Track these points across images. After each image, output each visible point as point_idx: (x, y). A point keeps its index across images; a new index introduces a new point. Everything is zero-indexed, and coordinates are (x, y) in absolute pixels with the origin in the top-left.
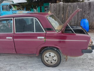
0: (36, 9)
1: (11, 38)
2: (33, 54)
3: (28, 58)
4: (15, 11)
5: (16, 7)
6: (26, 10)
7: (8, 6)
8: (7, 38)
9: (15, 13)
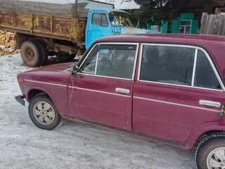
0: (160, 25)
1: (128, 91)
2: (177, 142)
3: (153, 148)
4: (119, 28)
5: (120, 18)
6: (141, 27)
7: (105, 14)
8: (117, 89)
9: (119, 31)
